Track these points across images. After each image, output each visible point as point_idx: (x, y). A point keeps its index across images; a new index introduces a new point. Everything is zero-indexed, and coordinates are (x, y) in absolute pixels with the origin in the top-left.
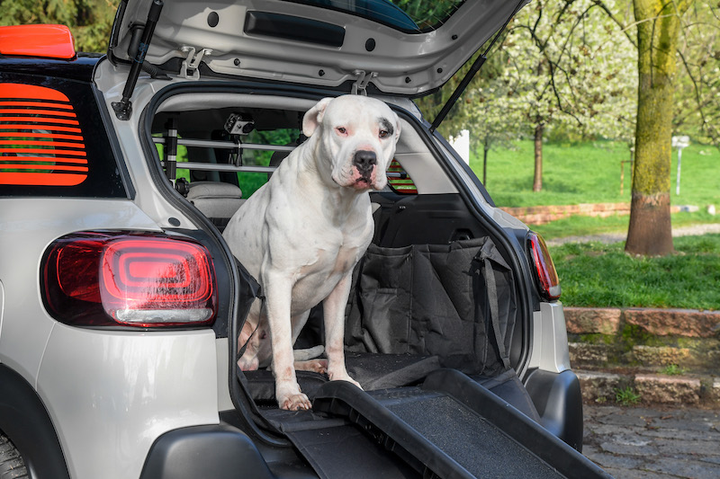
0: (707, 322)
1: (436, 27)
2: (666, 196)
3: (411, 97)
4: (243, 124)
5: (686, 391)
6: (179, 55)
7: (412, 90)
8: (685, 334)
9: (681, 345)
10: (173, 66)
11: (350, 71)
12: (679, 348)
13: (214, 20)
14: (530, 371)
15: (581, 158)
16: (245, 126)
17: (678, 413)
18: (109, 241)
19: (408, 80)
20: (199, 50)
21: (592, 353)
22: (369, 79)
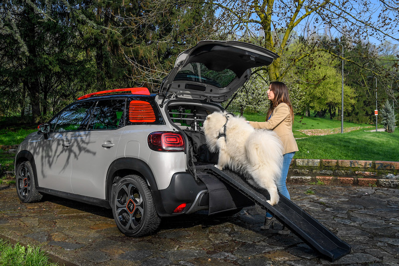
1: (226, 86)
3: (219, 102)
6: (171, 94)
11: (207, 97)
13: (179, 86)
16: (183, 109)
18: (162, 133)
19: (219, 99)
20: (176, 93)
22: (211, 98)
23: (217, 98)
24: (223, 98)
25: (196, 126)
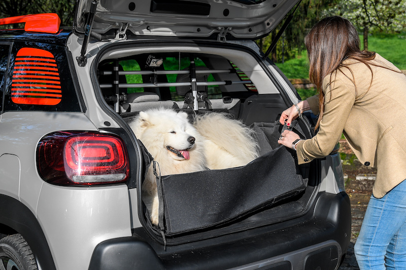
4: (156, 60)
6: (114, 28)
7: (253, 36)
11: (216, 28)
13: (132, 6)
15: (392, 44)
18: (71, 137)
19: (250, 30)
20: (126, 24)
22: (227, 31)
23: (246, 30)
24: (260, 28)
25: (195, 101)
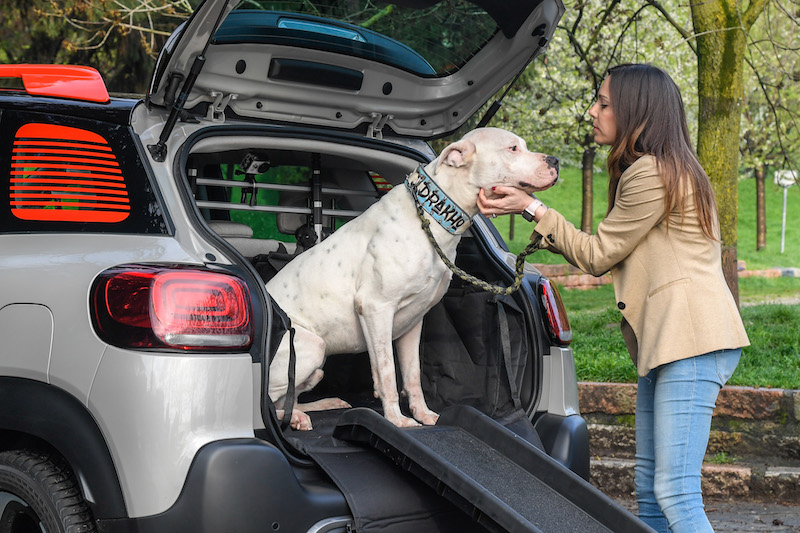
0: (762, 401)
1: (453, 72)
2: (732, 251)
3: (426, 139)
4: (259, 163)
5: (735, 481)
6: (207, 99)
7: (427, 133)
8: (737, 415)
9: (732, 428)
10: (202, 110)
11: (367, 114)
12: (730, 432)
13: (241, 67)
14: (539, 414)
16: (261, 166)
17: (725, 505)
18: (156, 273)
19: (423, 123)
20: (226, 95)
21: (630, 438)
22: (385, 122)
23: (416, 122)
